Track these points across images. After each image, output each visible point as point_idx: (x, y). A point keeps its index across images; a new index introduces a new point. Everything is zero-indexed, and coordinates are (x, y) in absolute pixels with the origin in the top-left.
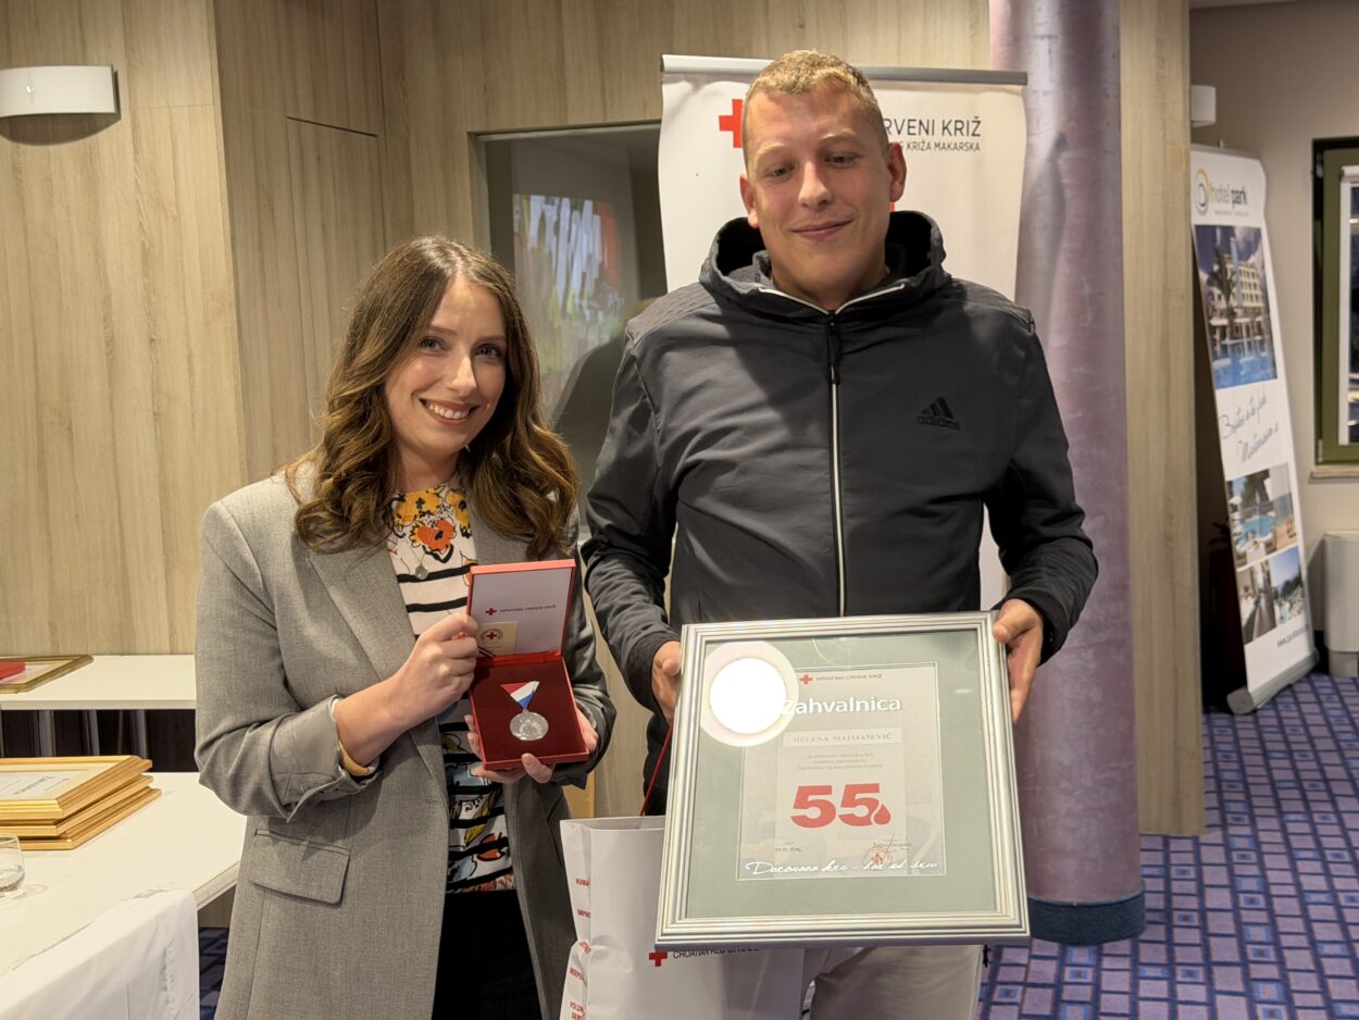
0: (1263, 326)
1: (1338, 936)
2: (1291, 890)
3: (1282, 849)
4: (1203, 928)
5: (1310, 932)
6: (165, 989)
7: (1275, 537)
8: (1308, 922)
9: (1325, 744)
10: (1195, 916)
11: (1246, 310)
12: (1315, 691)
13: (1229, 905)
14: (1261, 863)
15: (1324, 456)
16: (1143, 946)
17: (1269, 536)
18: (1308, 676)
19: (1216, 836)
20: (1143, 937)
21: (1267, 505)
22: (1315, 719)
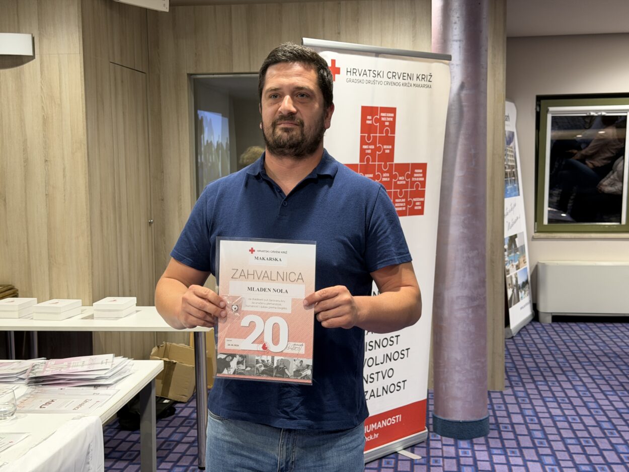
0: (515, 173)
1: (572, 435)
2: (547, 415)
3: (539, 397)
4: (514, 431)
5: (560, 434)
6: (88, 463)
7: (519, 263)
8: (558, 429)
9: (545, 352)
10: (509, 426)
11: (509, 166)
12: (535, 329)
13: (522, 422)
14: (531, 403)
15: (537, 229)
16: (489, 440)
17: (517, 263)
18: (531, 322)
19: (509, 391)
20: (489, 436)
21: (516, 250)
22: (538, 341)
